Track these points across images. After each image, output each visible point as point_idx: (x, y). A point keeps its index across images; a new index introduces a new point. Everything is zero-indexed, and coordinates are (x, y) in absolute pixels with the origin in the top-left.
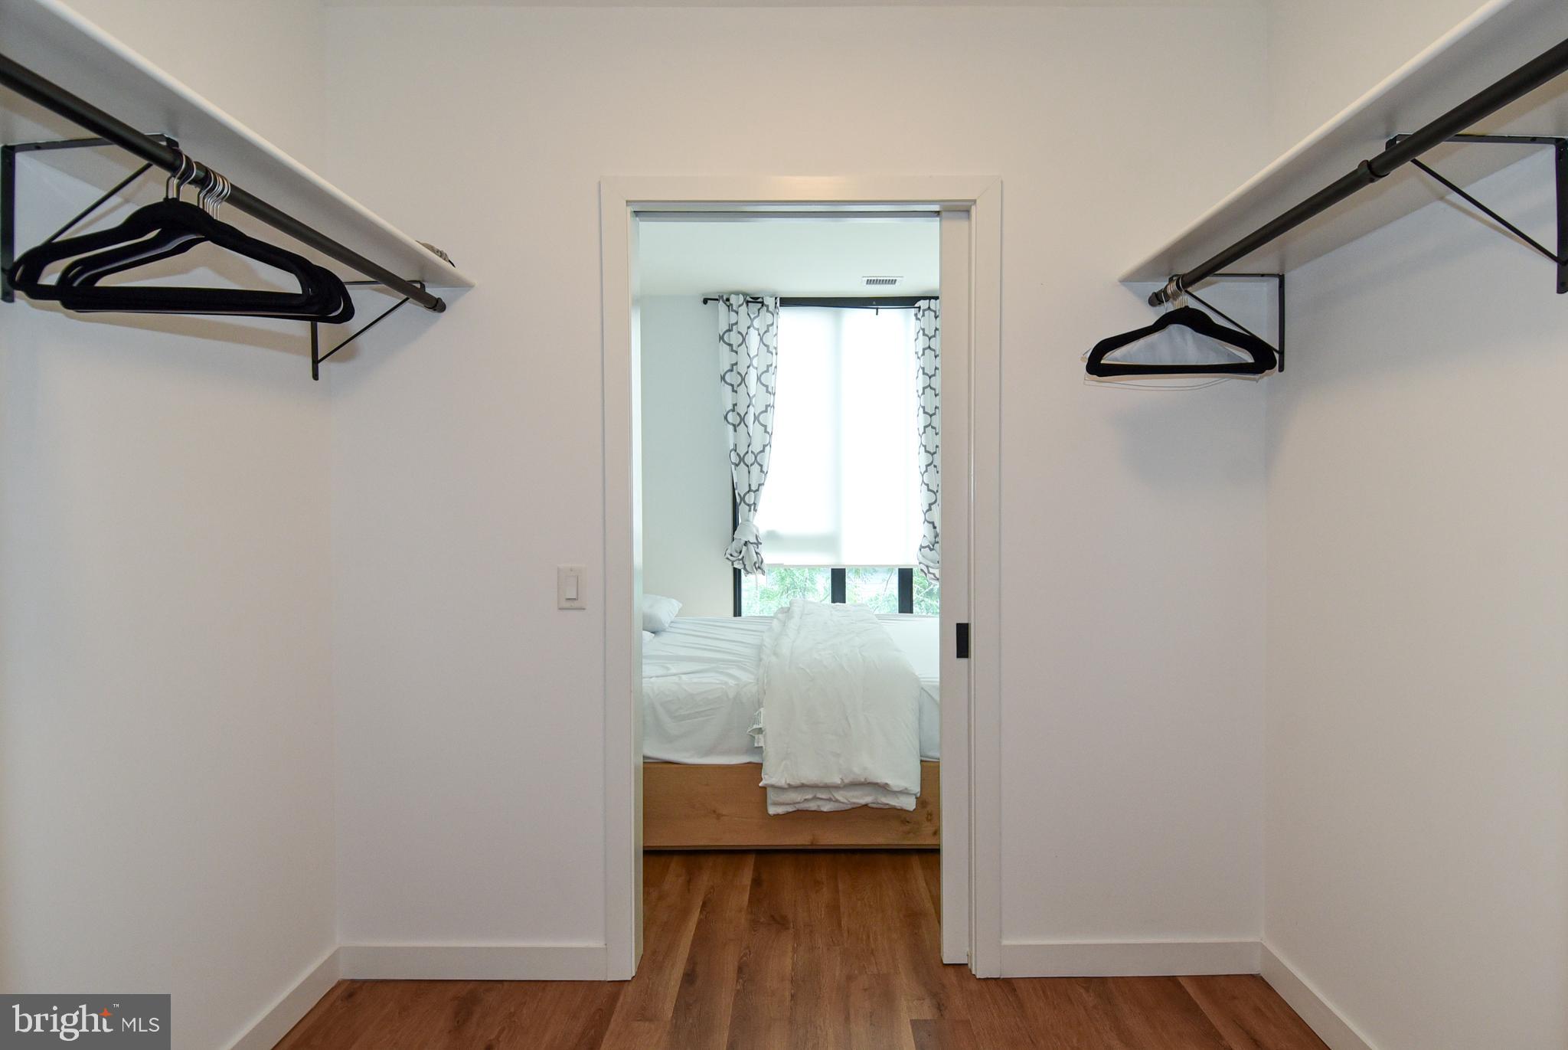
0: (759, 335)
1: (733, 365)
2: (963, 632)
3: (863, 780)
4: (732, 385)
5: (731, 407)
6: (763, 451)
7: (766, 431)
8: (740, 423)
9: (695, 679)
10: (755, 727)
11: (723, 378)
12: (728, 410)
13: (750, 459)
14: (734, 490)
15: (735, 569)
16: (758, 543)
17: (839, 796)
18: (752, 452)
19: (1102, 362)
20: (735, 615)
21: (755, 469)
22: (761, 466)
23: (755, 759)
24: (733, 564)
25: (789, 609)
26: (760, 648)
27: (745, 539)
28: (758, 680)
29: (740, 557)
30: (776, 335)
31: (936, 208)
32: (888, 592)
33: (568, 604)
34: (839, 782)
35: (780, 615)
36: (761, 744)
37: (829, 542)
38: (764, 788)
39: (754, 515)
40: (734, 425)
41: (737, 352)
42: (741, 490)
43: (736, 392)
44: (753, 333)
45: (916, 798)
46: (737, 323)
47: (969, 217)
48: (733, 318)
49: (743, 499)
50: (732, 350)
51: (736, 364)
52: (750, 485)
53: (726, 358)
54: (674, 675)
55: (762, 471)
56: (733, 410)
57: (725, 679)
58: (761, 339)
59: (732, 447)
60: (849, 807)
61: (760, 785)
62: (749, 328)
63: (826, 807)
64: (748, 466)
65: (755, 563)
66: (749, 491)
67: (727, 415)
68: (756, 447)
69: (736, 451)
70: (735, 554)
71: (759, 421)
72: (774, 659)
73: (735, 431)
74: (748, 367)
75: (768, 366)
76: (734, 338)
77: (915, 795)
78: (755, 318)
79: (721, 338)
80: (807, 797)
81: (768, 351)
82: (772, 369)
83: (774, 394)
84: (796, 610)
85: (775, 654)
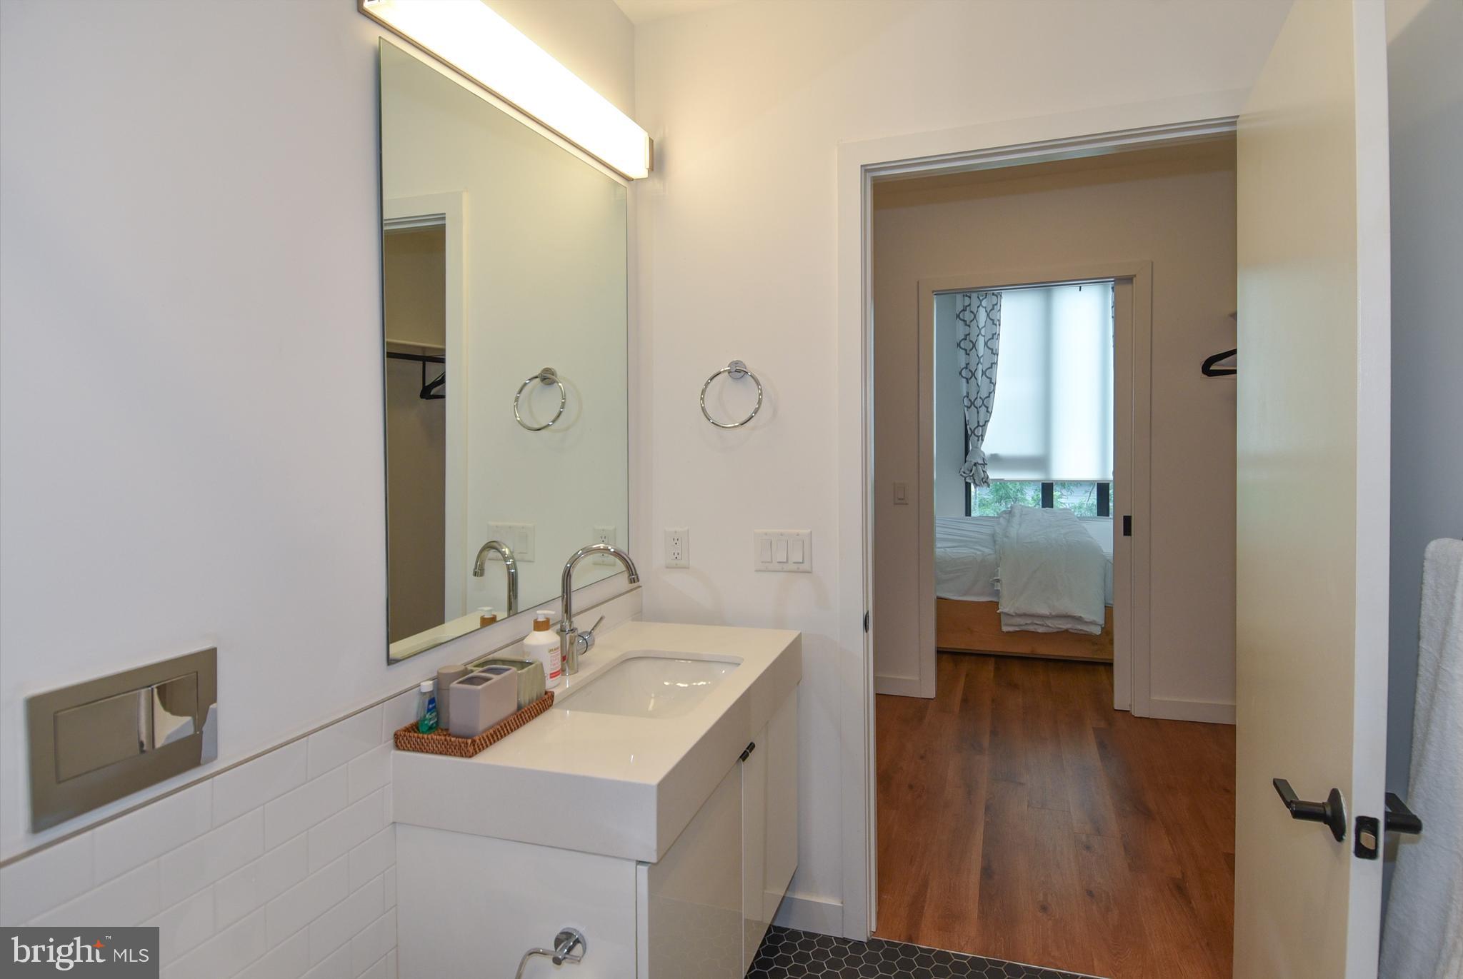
0: (986, 311)
1: (966, 335)
2: (1127, 521)
3: (1065, 613)
4: (966, 350)
5: (964, 366)
6: (989, 397)
7: (991, 382)
8: (971, 377)
9: (955, 550)
10: (995, 578)
11: (959, 345)
12: (962, 367)
13: (979, 402)
14: (966, 425)
15: (966, 483)
16: (984, 464)
17: (1049, 623)
18: (980, 398)
19: (1211, 368)
20: (966, 515)
21: (983, 410)
22: (987, 408)
23: (994, 599)
24: (965, 479)
25: (1010, 512)
26: (993, 536)
27: (976, 461)
28: (995, 552)
29: (971, 474)
30: (1000, 310)
31: (1112, 279)
32: (1090, 502)
33: (899, 502)
34: (1048, 614)
35: (1004, 515)
36: (999, 588)
37: (1041, 462)
38: (999, 614)
39: (981, 444)
40: (967, 379)
41: (969, 326)
42: (972, 425)
43: (969, 354)
44: (982, 311)
45: (1102, 628)
46: (969, 305)
47: (1132, 282)
48: (967, 301)
49: (973, 432)
50: (966, 325)
51: (969, 334)
52: (978, 422)
53: (961, 330)
54: (941, 548)
55: (987, 411)
56: (966, 368)
57: (973, 551)
58: (988, 315)
59: (965, 394)
60: (1055, 630)
61: (998, 611)
62: (978, 307)
63: (1040, 630)
64: (977, 408)
65: (983, 479)
66: (977, 427)
67: (961, 371)
68: (983, 394)
69: (968, 397)
70: (967, 472)
71: (986, 376)
72: (1005, 539)
73: (968, 383)
74: (978, 336)
75: (993, 335)
76: (968, 316)
77: (1101, 625)
78: (983, 299)
79: (958, 316)
80: (1028, 622)
81: (993, 324)
82: (996, 337)
83: (998, 355)
84: (1017, 512)
85: (1007, 537)
